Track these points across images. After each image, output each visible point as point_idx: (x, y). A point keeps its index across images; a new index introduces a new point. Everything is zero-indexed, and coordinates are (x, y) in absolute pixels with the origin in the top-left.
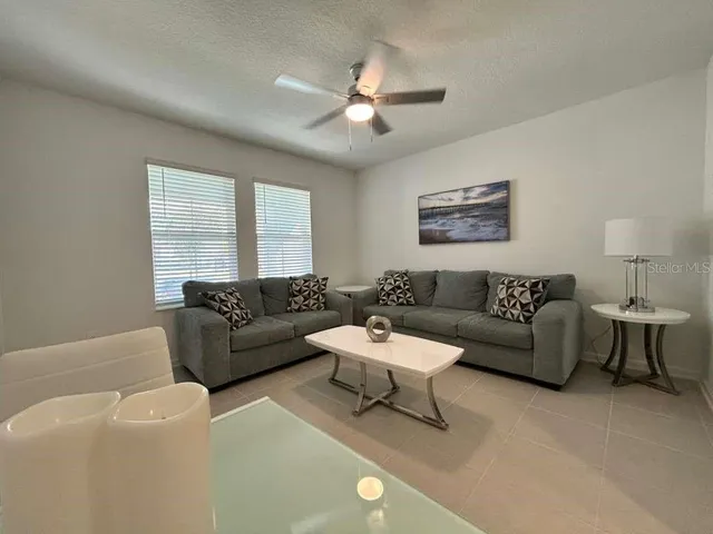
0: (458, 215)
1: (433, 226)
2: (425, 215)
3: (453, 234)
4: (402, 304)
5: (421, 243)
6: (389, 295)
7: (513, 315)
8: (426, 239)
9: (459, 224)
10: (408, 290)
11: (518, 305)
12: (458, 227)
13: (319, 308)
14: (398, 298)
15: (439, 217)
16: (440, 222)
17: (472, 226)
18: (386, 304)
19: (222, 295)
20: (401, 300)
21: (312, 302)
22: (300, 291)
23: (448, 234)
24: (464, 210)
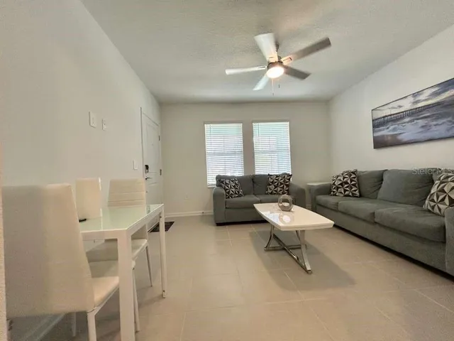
0: (407, 120)
1: (385, 132)
2: (378, 124)
3: (404, 137)
4: (348, 196)
5: (374, 148)
6: (338, 188)
7: (440, 209)
8: (379, 144)
9: (409, 126)
10: (354, 185)
11: (447, 201)
12: (409, 130)
13: (283, 193)
14: (345, 191)
15: (390, 123)
16: (391, 128)
17: (423, 127)
18: (335, 195)
19: (227, 181)
20: (347, 193)
21: (279, 189)
22: (272, 182)
23: (400, 137)
24: (414, 113)
